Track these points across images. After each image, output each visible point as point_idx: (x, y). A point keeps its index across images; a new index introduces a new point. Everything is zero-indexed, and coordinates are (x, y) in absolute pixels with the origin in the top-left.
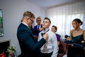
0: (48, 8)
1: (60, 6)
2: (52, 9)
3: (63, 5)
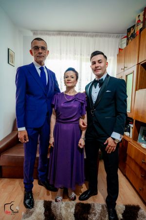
0: (36, 33)
1: (68, 35)
3: (76, 35)
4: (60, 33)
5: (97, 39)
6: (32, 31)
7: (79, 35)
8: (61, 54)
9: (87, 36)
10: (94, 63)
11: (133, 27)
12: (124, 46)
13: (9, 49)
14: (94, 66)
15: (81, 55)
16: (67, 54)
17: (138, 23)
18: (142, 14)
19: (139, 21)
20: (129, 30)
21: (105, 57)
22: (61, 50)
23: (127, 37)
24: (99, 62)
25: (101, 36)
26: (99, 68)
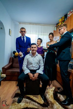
1: (33, 25)
4: (30, 23)
5: (45, 26)
6: (19, 22)
7: (38, 25)
8: (30, 32)
9: (41, 25)
11: (59, 23)
12: (56, 30)
13: (10, 29)
15: (39, 32)
16: (33, 32)
17: (60, 22)
18: (61, 19)
19: (60, 21)
20: (57, 24)
22: (30, 30)
23: (56, 26)
25: (47, 26)
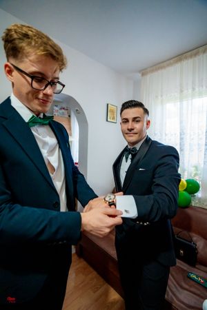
0: (144, 72)
2: (160, 71)
6: (140, 72)
10: (126, 121)
13: (108, 105)
14: (126, 126)
21: (146, 111)
24: (135, 120)
26: (135, 131)
